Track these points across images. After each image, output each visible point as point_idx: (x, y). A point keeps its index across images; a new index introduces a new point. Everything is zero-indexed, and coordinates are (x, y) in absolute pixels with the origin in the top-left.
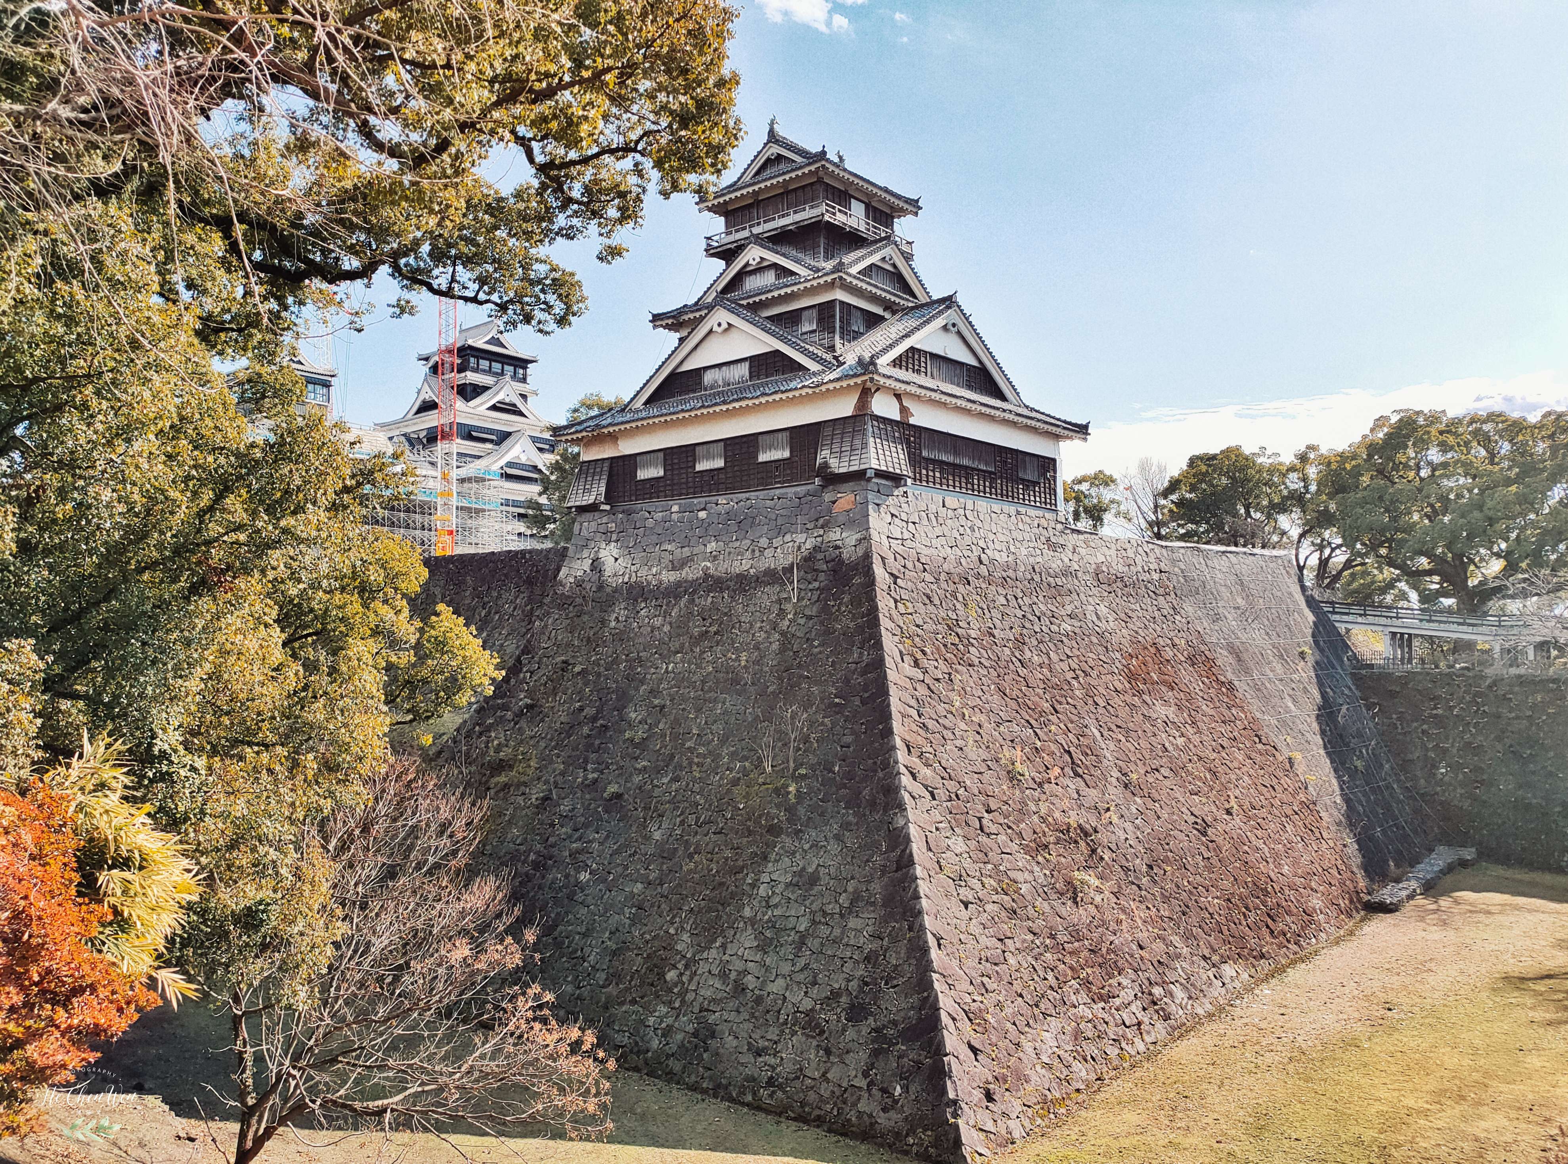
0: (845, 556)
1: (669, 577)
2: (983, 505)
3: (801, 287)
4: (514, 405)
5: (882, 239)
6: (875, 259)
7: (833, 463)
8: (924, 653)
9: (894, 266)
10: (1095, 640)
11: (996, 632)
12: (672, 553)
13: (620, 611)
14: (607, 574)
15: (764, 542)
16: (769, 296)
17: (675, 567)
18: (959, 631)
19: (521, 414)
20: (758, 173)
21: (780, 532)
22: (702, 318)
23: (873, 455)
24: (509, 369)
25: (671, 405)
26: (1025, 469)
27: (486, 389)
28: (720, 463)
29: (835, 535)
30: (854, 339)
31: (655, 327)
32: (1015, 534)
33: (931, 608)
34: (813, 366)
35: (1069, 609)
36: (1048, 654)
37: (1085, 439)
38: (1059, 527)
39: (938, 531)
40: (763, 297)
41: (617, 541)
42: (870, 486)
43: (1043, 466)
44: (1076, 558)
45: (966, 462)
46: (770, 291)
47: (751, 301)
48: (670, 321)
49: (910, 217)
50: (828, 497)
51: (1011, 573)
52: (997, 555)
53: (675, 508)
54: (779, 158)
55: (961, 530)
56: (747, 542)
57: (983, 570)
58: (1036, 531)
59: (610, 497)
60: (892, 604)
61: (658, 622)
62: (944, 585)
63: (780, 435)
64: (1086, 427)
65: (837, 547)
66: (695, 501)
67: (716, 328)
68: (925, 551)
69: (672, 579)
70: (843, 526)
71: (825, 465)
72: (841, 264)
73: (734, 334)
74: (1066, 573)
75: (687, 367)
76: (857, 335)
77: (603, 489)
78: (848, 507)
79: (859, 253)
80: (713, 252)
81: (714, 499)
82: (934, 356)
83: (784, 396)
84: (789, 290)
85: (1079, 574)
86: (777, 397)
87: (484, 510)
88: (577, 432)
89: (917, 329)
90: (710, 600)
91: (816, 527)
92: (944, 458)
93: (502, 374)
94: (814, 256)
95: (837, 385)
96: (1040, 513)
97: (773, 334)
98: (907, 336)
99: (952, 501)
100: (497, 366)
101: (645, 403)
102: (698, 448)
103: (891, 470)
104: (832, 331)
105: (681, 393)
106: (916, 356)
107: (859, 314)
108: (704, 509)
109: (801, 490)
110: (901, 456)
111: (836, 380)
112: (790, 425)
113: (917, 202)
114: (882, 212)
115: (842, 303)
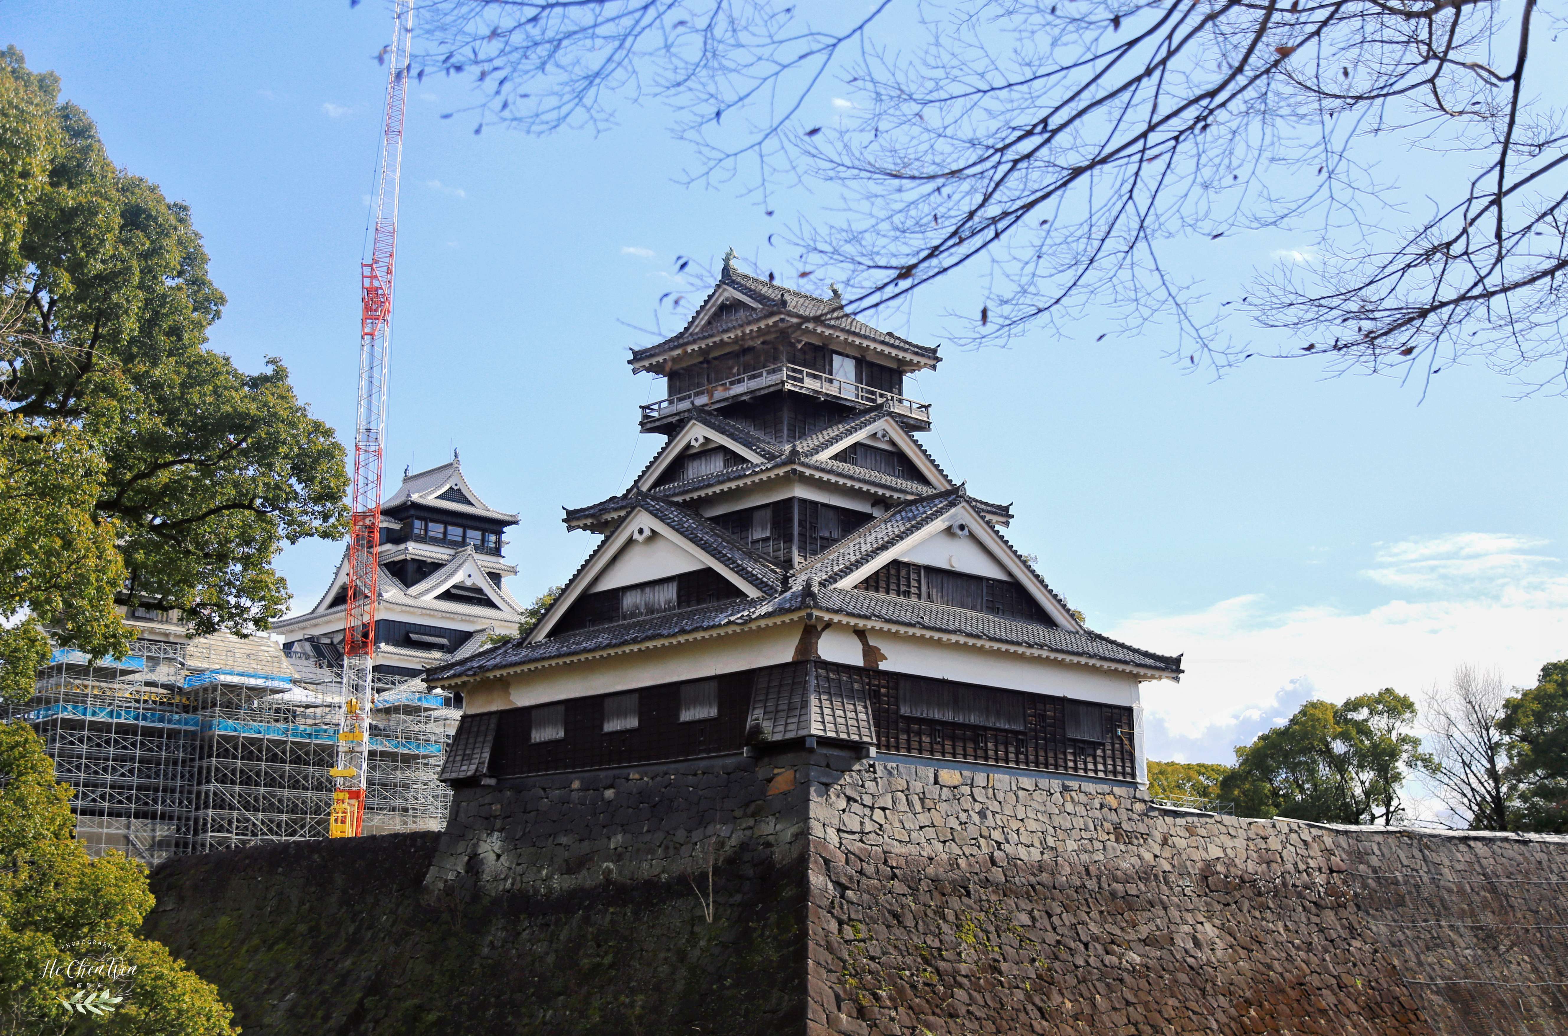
0: (777, 857)
1: (558, 883)
2: (1002, 780)
3: (748, 481)
4: (480, 591)
5: (877, 407)
6: (860, 436)
7: (767, 726)
8: (877, 998)
9: (892, 443)
10: (1183, 977)
11: (1004, 966)
12: (567, 847)
13: (496, 933)
14: (486, 877)
15: (681, 835)
16: (710, 491)
17: (570, 869)
18: (942, 965)
19: (490, 604)
20: (710, 321)
21: (702, 820)
22: (622, 520)
23: (815, 716)
24: (474, 536)
25: (579, 639)
26: (1077, 725)
27: (436, 566)
28: (633, 722)
29: (769, 827)
30: (823, 548)
31: (570, 529)
32: (1057, 820)
33: (898, 931)
34: (752, 592)
35: (1144, 931)
36: (1092, 1000)
37: (1177, 679)
38: (1139, 807)
39: (924, 819)
40: (702, 493)
41: (501, 830)
42: (813, 759)
43: (1110, 719)
44: (1167, 853)
45: (973, 719)
46: (709, 486)
47: (688, 497)
48: (589, 522)
49: (925, 372)
50: (761, 773)
51: (1044, 877)
52: (1022, 852)
53: (576, 785)
54: (736, 302)
55: (963, 817)
56: (660, 835)
57: (997, 875)
58: (1098, 814)
59: (495, 768)
60: (833, 926)
61: (539, 948)
62: (924, 898)
63: (706, 685)
64: (1177, 661)
65: (768, 845)
66: (602, 774)
67: (636, 536)
68: (898, 849)
69: (565, 886)
70: (778, 814)
71: (757, 730)
72: (794, 452)
73: (660, 544)
74: (1146, 874)
75: (605, 585)
76: (827, 543)
77: (486, 756)
78: (784, 788)
79: (833, 432)
80: (649, 425)
81: (626, 771)
82: (931, 571)
83: (706, 635)
84: (733, 485)
85: (1172, 878)
86: (699, 635)
87: (416, 757)
89: (901, 537)
90: (608, 918)
91: (745, 815)
92: (937, 716)
93: (463, 543)
94: (777, 435)
95: (770, 622)
96: (1106, 788)
97: (705, 547)
98: (884, 547)
99: (949, 776)
100: (455, 532)
101: (549, 635)
102: (607, 701)
103: (844, 736)
104: (789, 540)
105: (594, 622)
106: (903, 573)
107: (831, 514)
108: (611, 786)
109: (730, 762)
110: (862, 716)
111: (768, 615)
112: (720, 671)
113: (935, 351)
114: (882, 368)
115: (803, 501)
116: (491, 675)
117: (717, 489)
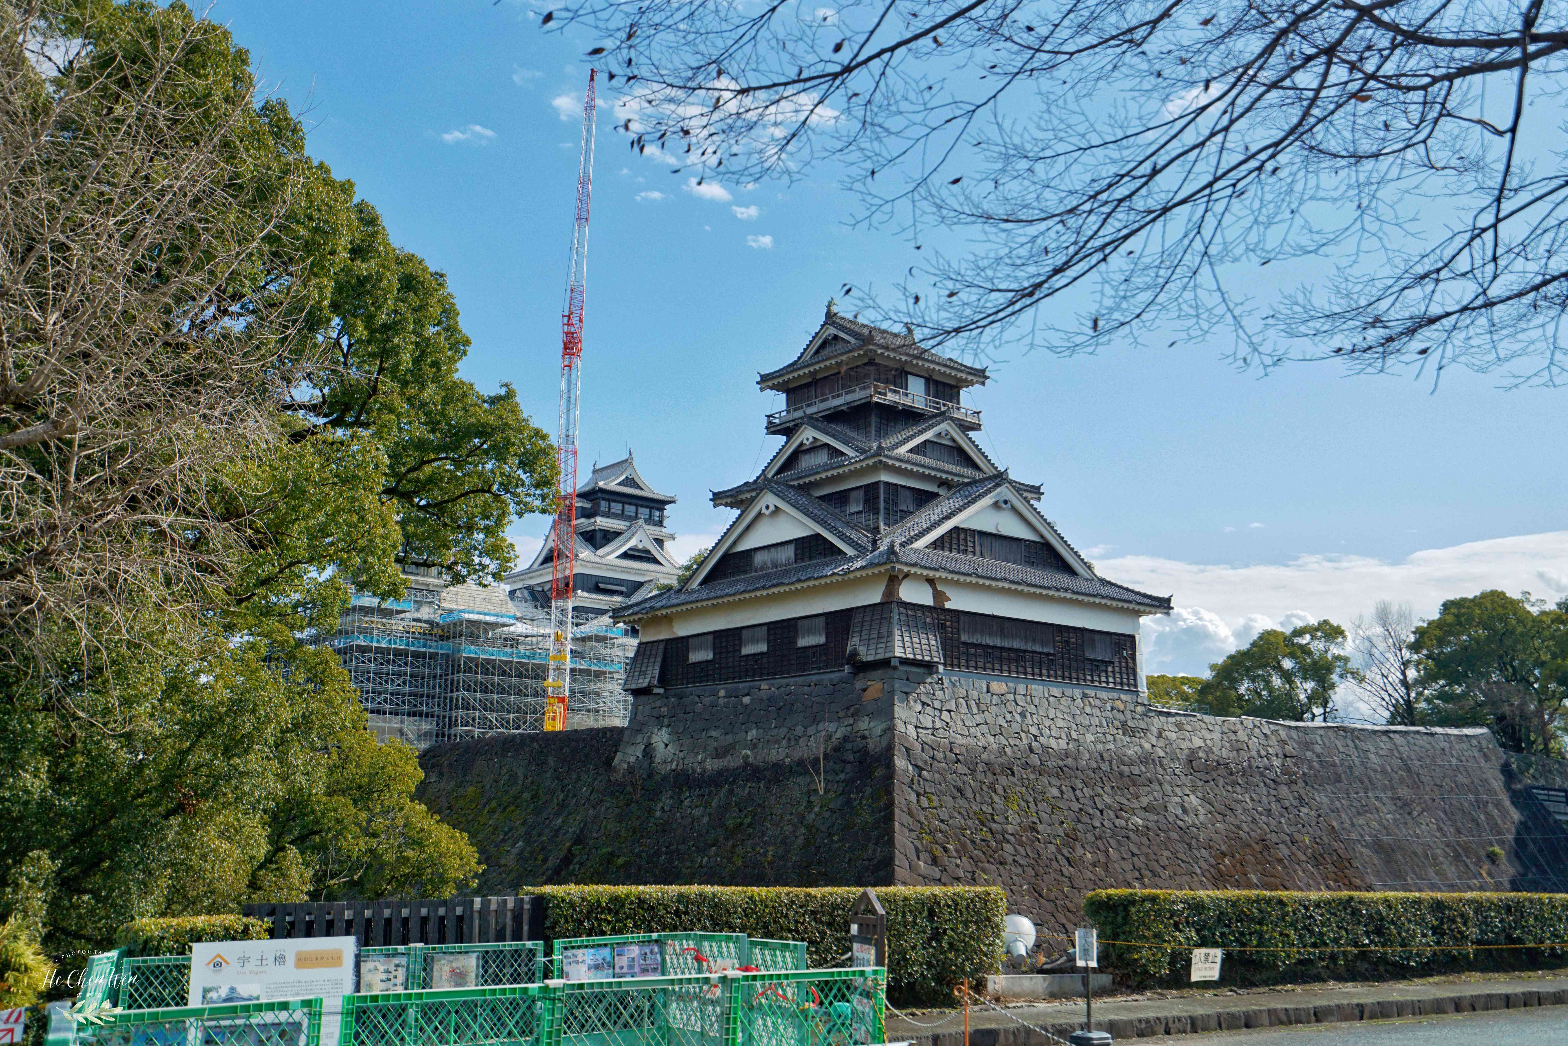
0: (871, 746)
1: (711, 765)
2: (1037, 689)
4: (648, 552)
5: (936, 415)
6: (928, 435)
7: (862, 650)
8: (946, 850)
9: (954, 440)
10: (1174, 835)
11: (1040, 827)
12: (716, 739)
13: (666, 801)
14: (657, 760)
15: (799, 730)
16: (818, 477)
17: (718, 755)
18: (994, 826)
19: (656, 562)
20: (817, 352)
21: (816, 720)
22: (753, 499)
23: (898, 643)
24: (644, 512)
25: (723, 587)
26: (1094, 647)
27: (618, 534)
28: (763, 647)
29: (863, 725)
30: (902, 518)
31: (715, 506)
32: (1079, 719)
33: (962, 802)
34: (850, 551)
35: (1145, 801)
36: (1106, 852)
37: (1168, 614)
38: (1139, 709)
39: (979, 718)
40: (812, 479)
41: (668, 726)
42: (896, 674)
43: (1118, 644)
44: (1162, 743)
45: (1016, 644)
46: (821, 472)
47: (801, 482)
48: (729, 500)
49: (977, 386)
50: (859, 685)
51: (1070, 762)
52: (1053, 743)
53: (722, 693)
54: (836, 337)
55: (1009, 717)
56: (784, 730)
57: (1035, 760)
58: (1109, 714)
59: (663, 680)
60: (913, 797)
61: (697, 812)
62: (980, 776)
63: (817, 620)
64: (1168, 600)
65: (864, 737)
66: (741, 686)
67: (764, 511)
68: (960, 740)
69: (715, 767)
70: (871, 715)
71: (855, 653)
72: (880, 447)
73: (781, 517)
74: (1146, 759)
75: (743, 547)
76: (906, 514)
77: (657, 672)
78: (876, 696)
79: (912, 430)
80: (773, 429)
81: (758, 684)
82: (982, 534)
83: (817, 583)
84: (835, 472)
85: (1165, 762)
86: (811, 583)
87: (604, 673)
89: (960, 510)
90: (747, 790)
91: (847, 716)
92: (989, 641)
93: (636, 517)
94: (867, 434)
95: (864, 573)
96: (1115, 695)
97: (814, 517)
98: (947, 517)
99: (998, 687)
100: (630, 510)
101: (702, 584)
102: (744, 632)
103: (919, 657)
104: (877, 513)
105: (733, 574)
106: (962, 536)
107: (908, 493)
108: (748, 694)
109: (836, 676)
110: (933, 643)
111: (863, 568)
112: (828, 610)
113: (984, 371)
114: (944, 384)
115: (887, 484)
116: (659, 613)
117: (823, 476)
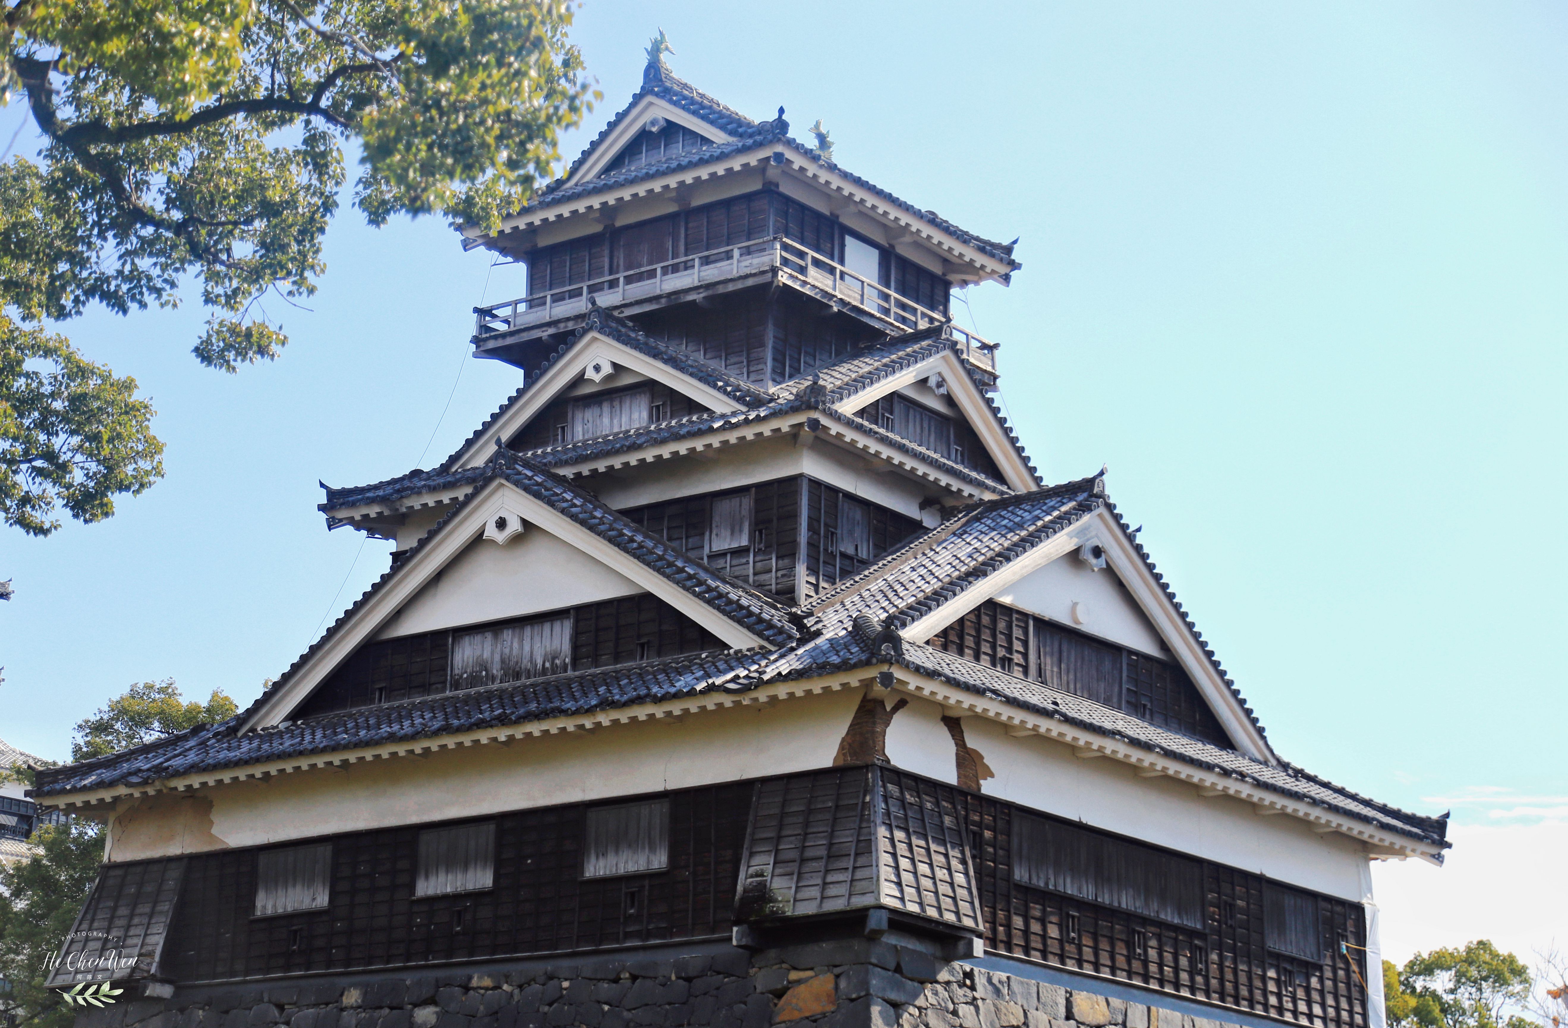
2: (1170, 1019)
3: (715, 441)
5: (919, 336)
7: (782, 887)
9: (949, 400)
16: (633, 459)
20: (616, 163)
22: (456, 506)
23: (886, 872)
25: (363, 723)
26: (1282, 928)
28: (481, 879)
30: (846, 574)
31: (332, 524)
34: (737, 638)
37: (1439, 858)
40: (617, 462)
42: (877, 953)
43: (1330, 924)
45: (1127, 901)
46: (634, 447)
47: (585, 469)
48: (373, 511)
49: (989, 285)
50: (763, 978)
53: (352, 997)
54: (671, 130)
59: (175, 965)
63: (644, 810)
64: (1439, 825)
66: (409, 979)
67: (491, 532)
71: (760, 895)
72: (816, 389)
73: (537, 549)
75: (417, 624)
76: (853, 564)
77: (157, 941)
78: (815, 1008)
79: (864, 365)
80: (490, 345)
81: (460, 973)
82: (1046, 626)
83: (659, 711)
84: (682, 448)
86: (642, 712)
88: (100, 785)
89: (1005, 556)
92: (1070, 889)
94: (752, 366)
95: (799, 689)
97: (640, 555)
98: (978, 572)
99: (1089, 1004)
101: (293, 716)
102: (425, 837)
103: (932, 913)
104: (788, 553)
105: (389, 692)
106: (1001, 625)
107: (858, 514)
108: (431, 1001)
109: (694, 957)
110: (960, 879)
111: (794, 676)
112: (674, 784)
113: (1009, 250)
114: (920, 271)
115: (816, 484)
116: (180, 784)
117: (649, 455)
